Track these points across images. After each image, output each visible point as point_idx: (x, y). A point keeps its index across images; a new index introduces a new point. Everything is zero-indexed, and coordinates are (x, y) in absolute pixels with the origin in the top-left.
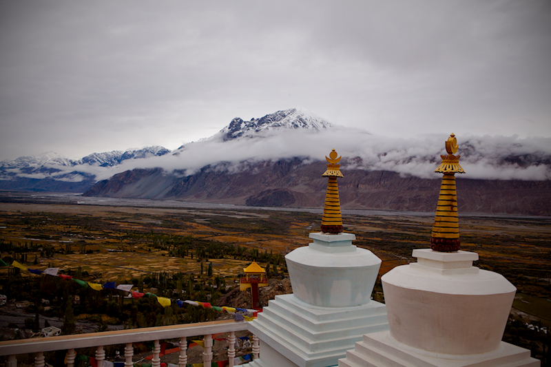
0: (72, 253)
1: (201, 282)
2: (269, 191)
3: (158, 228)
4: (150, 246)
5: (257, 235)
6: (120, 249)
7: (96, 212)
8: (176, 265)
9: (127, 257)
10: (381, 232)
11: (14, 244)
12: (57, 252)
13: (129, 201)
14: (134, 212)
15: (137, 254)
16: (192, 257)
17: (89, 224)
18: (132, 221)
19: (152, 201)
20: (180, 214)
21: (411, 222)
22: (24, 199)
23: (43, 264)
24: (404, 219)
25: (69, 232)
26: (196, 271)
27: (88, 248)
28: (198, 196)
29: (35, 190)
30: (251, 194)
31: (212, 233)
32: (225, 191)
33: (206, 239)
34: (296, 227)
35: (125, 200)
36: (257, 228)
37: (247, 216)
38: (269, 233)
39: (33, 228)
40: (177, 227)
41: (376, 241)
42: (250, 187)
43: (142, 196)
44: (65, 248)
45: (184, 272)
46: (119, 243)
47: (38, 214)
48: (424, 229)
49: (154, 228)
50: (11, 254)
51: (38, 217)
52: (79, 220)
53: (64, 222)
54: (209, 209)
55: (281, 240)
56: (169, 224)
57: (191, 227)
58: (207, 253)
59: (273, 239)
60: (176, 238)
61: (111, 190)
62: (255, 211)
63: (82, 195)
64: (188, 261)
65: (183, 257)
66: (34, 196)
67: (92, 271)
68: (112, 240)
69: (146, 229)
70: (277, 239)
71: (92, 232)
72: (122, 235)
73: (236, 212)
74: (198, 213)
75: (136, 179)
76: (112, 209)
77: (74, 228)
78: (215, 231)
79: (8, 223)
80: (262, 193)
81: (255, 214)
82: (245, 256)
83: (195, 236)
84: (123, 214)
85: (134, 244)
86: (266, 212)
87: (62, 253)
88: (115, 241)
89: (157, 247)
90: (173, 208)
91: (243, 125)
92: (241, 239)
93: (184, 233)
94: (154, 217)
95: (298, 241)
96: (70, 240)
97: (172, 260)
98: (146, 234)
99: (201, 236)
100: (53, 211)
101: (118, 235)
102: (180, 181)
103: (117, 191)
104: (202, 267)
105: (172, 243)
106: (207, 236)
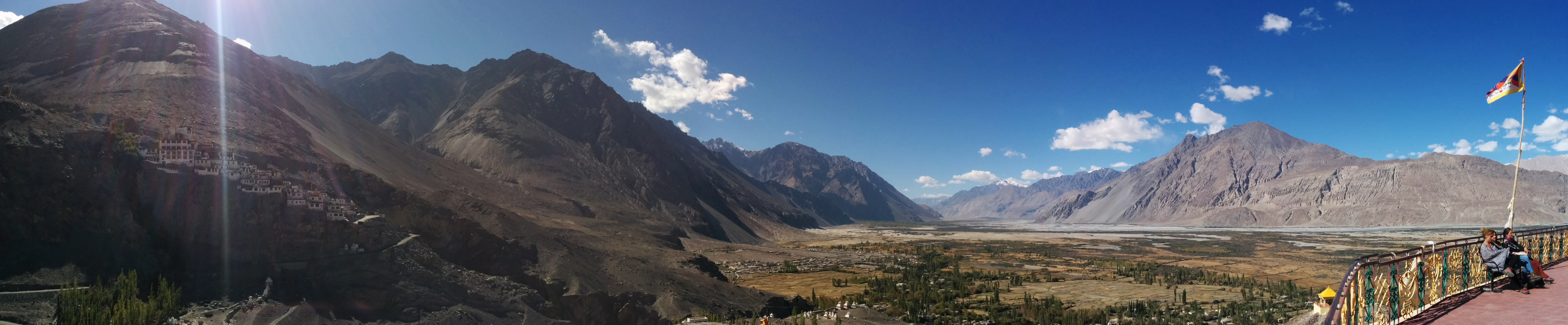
0: (1039, 280)
1: (1178, 308)
2: (1227, 211)
3: (1118, 254)
4: (1114, 272)
5: (1222, 258)
6: (1086, 276)
7: (1051, 239)
8: (1147, 292)
9: (1094, 284)
10: (1351, 250)
11: (984, 271)
12: (1026, 280)
13: (1082, 226)
14: (1089, 238)
15: (1103, 282)
16: (1161, 283)
17: (1047, 252)
18: (1090, 248)
19: (1106, 226)
20: (1137, 238)
21: (1381, 237)
22: (982, 228)
23: (1016, 291)
24: (1372, 235)
25: (1030, 260)
26: (1170, 298)
27: (1053, 276)
28: (1151, 219)
30: (1208, 215)
31: (1174, 258)
32: (1180, 212)
33: (1171, 264)
34: (1262, 248)
36: (1222, 251)
37: (1208, 238)
38: (1235, 256)
39: (996, 256)
40: (1139, 252)
41: (1348, 260)
42: (1206, 208)
44: (1031, 276)
45: (1157, 298)
46: (1082, 270)
47: (997, 242)
48: (1394, 244)
49: (1114, 254)
50: (985, 281)
51: (998, 245)
52: (1037, 247)
53: (1023, 250)
54: (1165, 233)
55: (1250, 263)
56: (1128, 249)
57: (1151, 252)
58: (1175, 280)
59: (1240, 262)
60: (1138, 264)
61: (1062, 215)
62: (1215, 233)
63: (1035, 223)
64: (1157, 287)
66: (989, 224)
67: (1064, 299)
68: (1074, 268)
69: (1105, 256)
70: (1244, 262)
71: (1052, 260)
72: (1083, 262)
73: (1194, 235)
74: (1156, 237)
76: (1065, 235)
77: (1034, 256)
78: (1177, 255)
79: (973, 251)
81: (1215, 236)
82: (1216, 280)
83: (1158, 262)
84: (1079, 240)
85: (1097, 271)
87: (1031, 281)
88: (1077, 268)
89: (1120, 273)
90: (1129, 232)
91: (1196, 142)
92: (1207, 263)
93: (1148, 259)
94: (1111, 243)
96: (1034, 268)
97: (1141, 287)
98: (1107, 261)
99: (1163, 261)
101: (1079, 262)
105: (1136, 269)
106: (1170, 261)
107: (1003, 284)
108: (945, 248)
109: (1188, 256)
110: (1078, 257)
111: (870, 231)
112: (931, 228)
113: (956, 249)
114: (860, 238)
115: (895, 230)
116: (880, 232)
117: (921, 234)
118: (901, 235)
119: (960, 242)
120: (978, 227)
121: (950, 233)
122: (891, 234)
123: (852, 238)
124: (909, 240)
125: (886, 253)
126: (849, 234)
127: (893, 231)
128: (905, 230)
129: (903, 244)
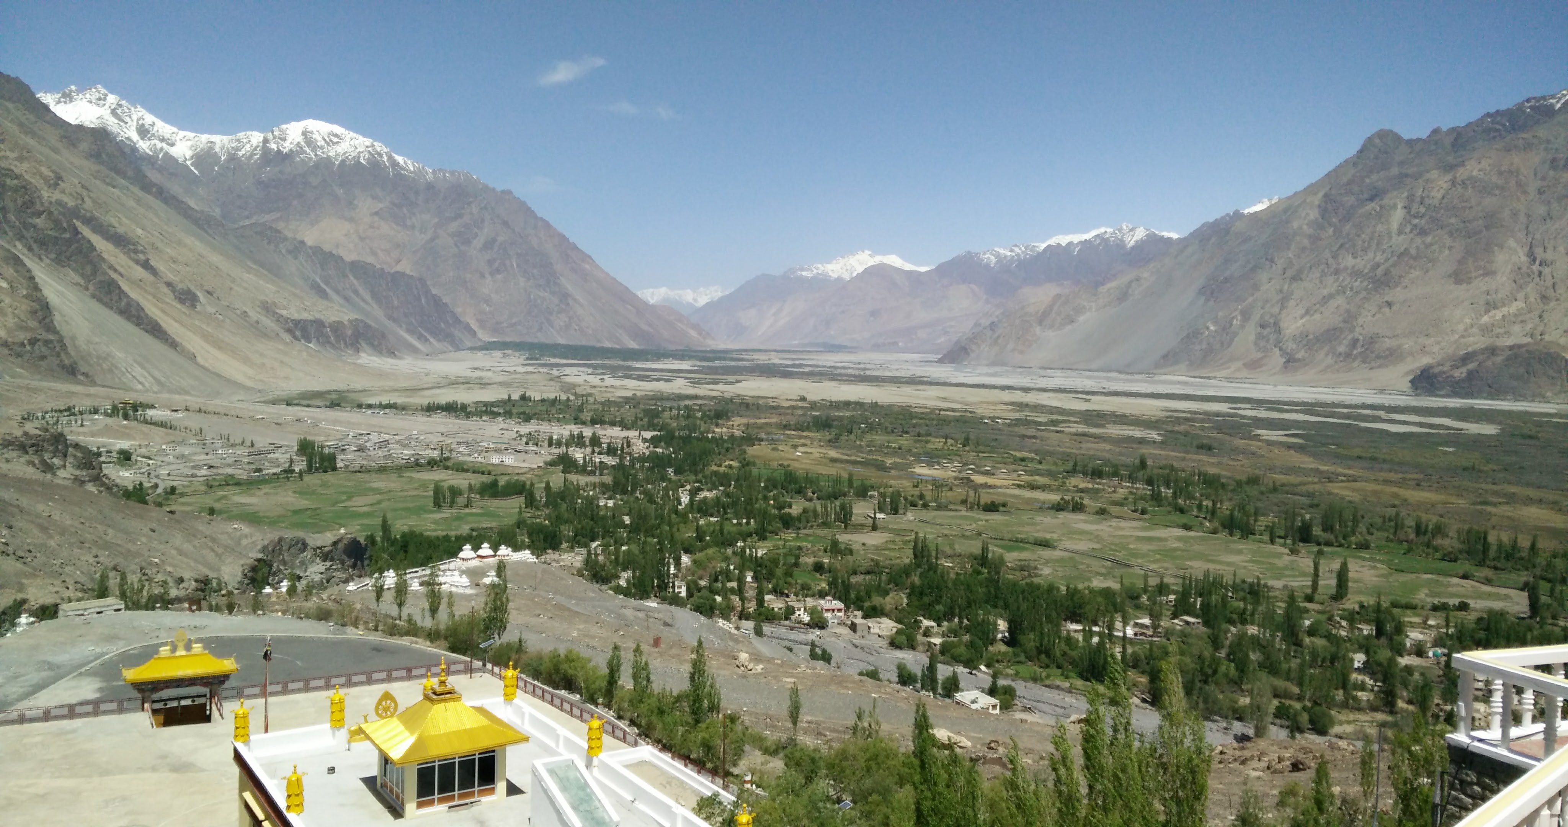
1: (1322, 613)
2: (1492, 351)
3: (1156, 453)
4: (1143, 499)
5: (1466, 484)
7: (980, 404)
12: (913, 503)
14: (1080, 406)
17: (972, 436)
18: (1079, 431)
19: (1122, 378)
20: (1208, 414)
27: (984, 497)
28: (1254, 366)
29: (828, 348)
30: (1429, 362)
31: (1318, 472)
33: (1304, 489)
35: (1049, 373)
38: (1509, 483)
40: (1211, 451)
43: (1093, 365)
44: (928, 494)
46: (1057, 488)
47: (847, 404)
49: (1145, 452)
51: (848, 414)
52: (946, 424)
53: (911, 429)
55: (1558, 507)
56: (1182, 441)
57: (1246, 452)
58: (1316, 532)
59: (1529, 501)
61: (1012, 345)
62: (1447, 412)
63: (940, 361)
66: (827, 360)
68: (1038, 479)
69: (1119, 454)
73: (1382, 414)
74: (1263, 414)
76: (1019, 397)
77: (938, 444)
78: (1324, 466)
80: (1469, 357)
81: (1447, 422)
82: (1440, 548)
84: (1051, 411)
86: (1485, 415)
91: (1401, 153)
92: (1415, 496)
93: (1237, 469)
94: (1139, 423)
99: (1284, 478)
101: (1053, 467)
103: (1027, 348)
104: (1316, 571)
107: (861, 510)
108: (716, 417)
109: (1358, 472)
110: (1048, 454)
111: (530, 369)
113: (744, 421)
114: (502, 384)
115: (595, 367)
116: (555, 372)
117: (658, 380)
118: (609, 381)
119: (755, 401)
120: (800, 366)
121: (731, 378)
122: (585, 377)
123: (483, 384)
124: (629, 394)
125: (572, 424)
126: (478, 374)
127: (590, 371)
128: (620, 368)
129: (615, 403)
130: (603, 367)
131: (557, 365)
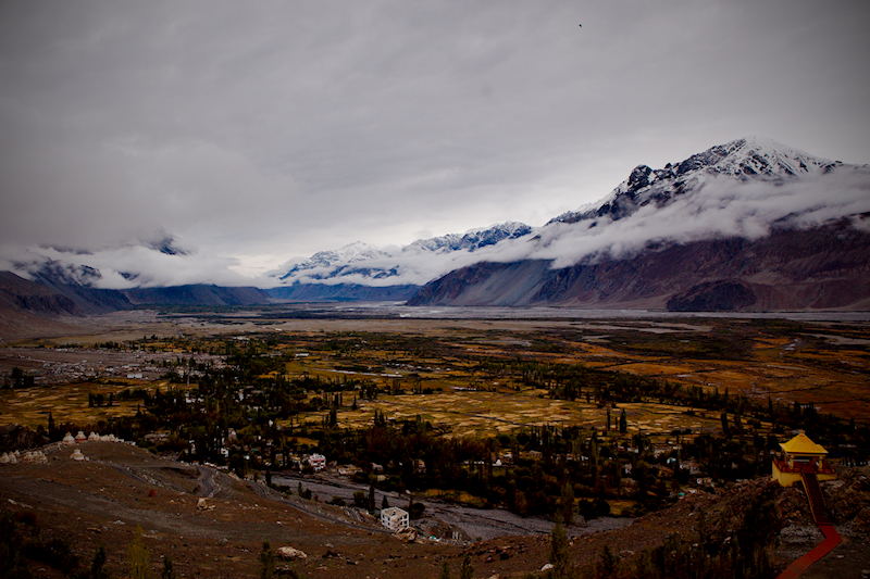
0: (402, 393)
1: (610, 442)
2: (707, 285)
3: (527, 353)
4: (518, 381)
5: (693, 361)
6: (473, 386)
7: (429, 330)
8: (565, 414)
9: (485, 400)
11: (322, 378)
12: (382, 392)
13: (475, 310)
14: (486, 327)
15: (499, 395)
16: (588, 399)
17: (421, 349)
18: (485, 342)
19: (511, 310)
20: (558, 328)
22: (326, 313)
23: (364, 409)
25: (394, 361)
26: (599, 424)
27: (425, 385)
28: (584, 299)
29: (340, 300)
30: (675, 292)
31: (616, 359)
32: (630, 287)
33: (608, 369)
34: (765, 346)
35: (470, 309)
36: (693, 349)
37: (672, 328)
38: (716, 358)
39: (344, 355)
40: (557, 350)
42: (672, 280)
43: (496, 302)
44: (391, 385)
45: (579, 424)
46: (470, 377)
47: (348, 334)
49: (521, 353)
50: (320, 393)
51: (348, 339)
52: (406, 342)
53: (385, 347)
54: (604, 319)
55: (740, 370)
56: (543, 345)
57: (578, 349)
58: (612, 394)
59: (725, 368)
60: (558, 368)
61: (447, 294)
62: (684, 320)
63: (406, 304)
64: (582, 406)
65: (573, 400)
66: (339, 307)
67: (436, 421)
68: (458, 373)
69: (508, 355)
70: (731, 368)
71: (427, 361)
72: (472, 365)
73: (651, 323)
74: (588, 327)
75: (485, 277)
76: (451, 324)
77: (400, 354)
78: (618, 355)
79: (310, 349)
80: (695, 289)
81: (685, 326)
82: (679, 398)
83: (589, 365)
84: (470, 331)
85: (492, 379)
86: (705, 321)
87: (389, 393)
88: (463, 374)
89: (528, 383)
90: (546, 320)
91: (652, 177)
92: (667, 369)
94: (517, 335)
95: (772, 372)
96: (397, 374)
97: (556, 404)
98: (509, 363)
99: (597, 364)
100: (368, 330)
101: (467, 365)
102: (553, 276)
103: (457, 295)
104: (609, 417)
105: (552, 377)
106: (608, 364)
108: (269, 344)
109: (637, 358)
110: (465, 357)
111: (160, 320)
112: (253, 314)
113: (285, 346)
114: (142, 330)
115: (199, 317)
116: (175, 321)
117: (235, 324)
118: (207, 325)
119: (293, 334)
121: (281, 321)
122: (192, 323)
123: (131, 330)
124: (217, 333)
125: (179, 352)
127: (195, 319)
128: (214, 317)
129: (208, 339)
130: (204, 317)
131: (176, 317)
